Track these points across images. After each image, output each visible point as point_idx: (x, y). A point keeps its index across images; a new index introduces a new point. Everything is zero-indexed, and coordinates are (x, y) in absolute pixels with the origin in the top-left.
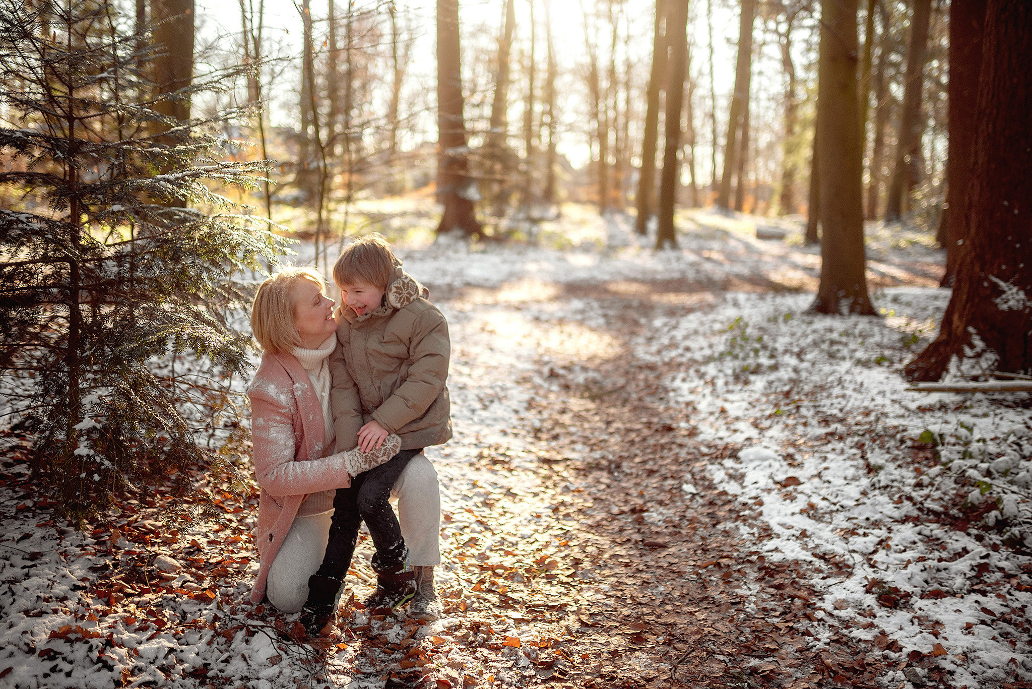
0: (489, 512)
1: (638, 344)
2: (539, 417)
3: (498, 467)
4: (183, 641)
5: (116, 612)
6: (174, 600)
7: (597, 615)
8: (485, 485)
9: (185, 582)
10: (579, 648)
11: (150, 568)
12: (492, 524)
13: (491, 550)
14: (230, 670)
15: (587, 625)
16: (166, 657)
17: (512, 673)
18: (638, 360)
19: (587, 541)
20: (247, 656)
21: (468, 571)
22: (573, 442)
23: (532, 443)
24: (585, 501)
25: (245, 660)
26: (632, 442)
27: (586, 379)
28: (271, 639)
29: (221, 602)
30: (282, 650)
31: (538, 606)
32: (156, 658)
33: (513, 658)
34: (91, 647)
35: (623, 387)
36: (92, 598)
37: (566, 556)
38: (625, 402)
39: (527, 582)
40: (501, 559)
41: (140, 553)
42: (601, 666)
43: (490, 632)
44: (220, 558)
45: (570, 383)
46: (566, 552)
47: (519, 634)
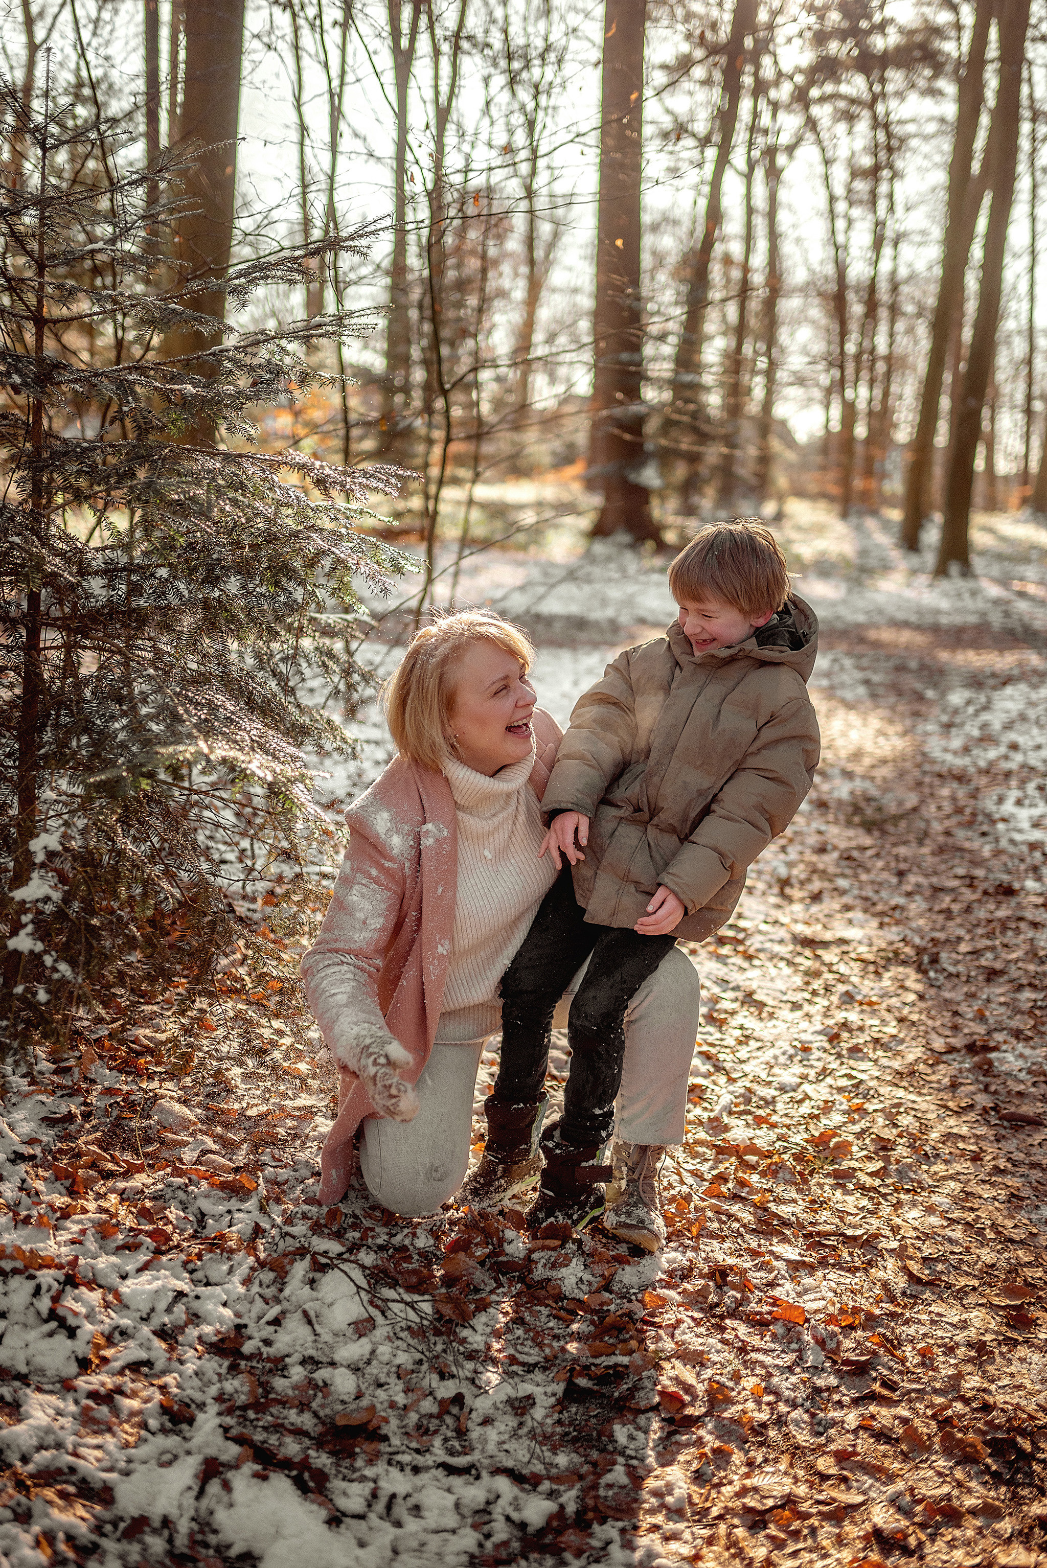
0: (718, 1035)
1: (927, 734)
2: (782, 856)
3: (726, 950)
4: (199, 1275)
5: (85, 1211)
6: (184, 1188)
7: (936, 1260)
8: (708, 983)
9: (204, 1152)
10: (911, 1330)
11: (146, 1123)
12: (726, 1057)
13: (730, 1113)
14: (283, 1341)
15: (919, 1281)
16: (169, 1310)
17: (793, 1379)
18: (933, 762)
19: (899, 1105)
20: (312, 1314)
21: (695, 1155)
22: (847, 908)
23: (778, 907)
24: (884, 1022)
25: (310, 1323)
26: (948, 914)
27: (852, 793)
28: (358, 1287)
29: (267, 1199)
30: (377, 1307)
31: (827, 1235)
32: (153, 1310)
33: (794, 1346)
34: (38, 1288)
35: (915, 809)
36: (45, 1179)
37: (863, 1131)
38: (923, 838)
39: (801, 1182)
40: (750, 1133)
41: (129, 1093)
42: (959, 1376)
43: (745, 1287)
44: (263, 1108)
45: (825, 797)
46: (863, 1124)
47: (799, 1295)
